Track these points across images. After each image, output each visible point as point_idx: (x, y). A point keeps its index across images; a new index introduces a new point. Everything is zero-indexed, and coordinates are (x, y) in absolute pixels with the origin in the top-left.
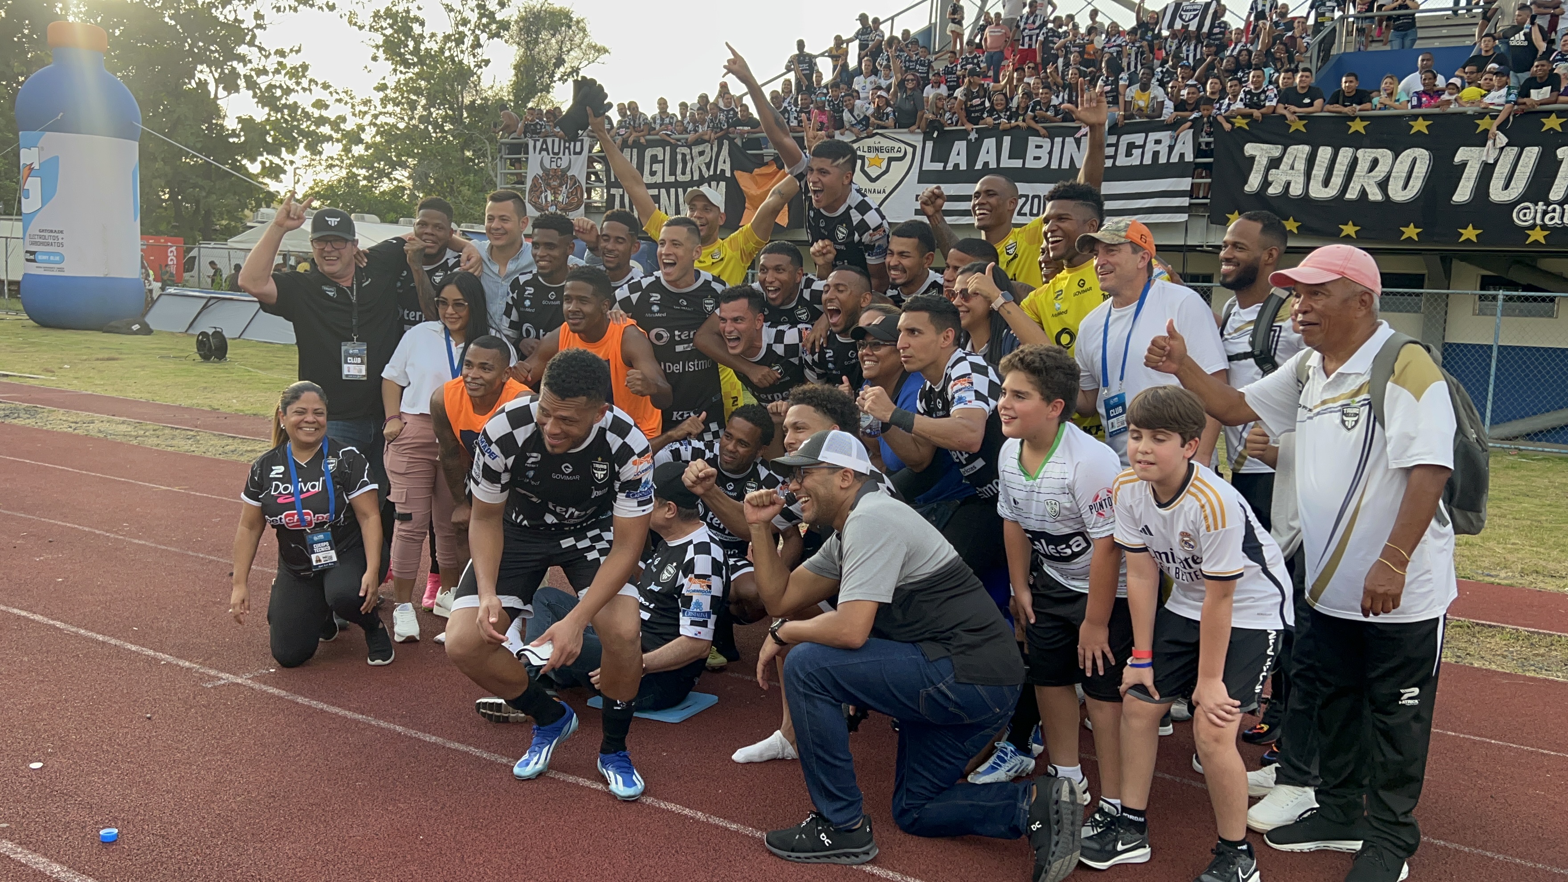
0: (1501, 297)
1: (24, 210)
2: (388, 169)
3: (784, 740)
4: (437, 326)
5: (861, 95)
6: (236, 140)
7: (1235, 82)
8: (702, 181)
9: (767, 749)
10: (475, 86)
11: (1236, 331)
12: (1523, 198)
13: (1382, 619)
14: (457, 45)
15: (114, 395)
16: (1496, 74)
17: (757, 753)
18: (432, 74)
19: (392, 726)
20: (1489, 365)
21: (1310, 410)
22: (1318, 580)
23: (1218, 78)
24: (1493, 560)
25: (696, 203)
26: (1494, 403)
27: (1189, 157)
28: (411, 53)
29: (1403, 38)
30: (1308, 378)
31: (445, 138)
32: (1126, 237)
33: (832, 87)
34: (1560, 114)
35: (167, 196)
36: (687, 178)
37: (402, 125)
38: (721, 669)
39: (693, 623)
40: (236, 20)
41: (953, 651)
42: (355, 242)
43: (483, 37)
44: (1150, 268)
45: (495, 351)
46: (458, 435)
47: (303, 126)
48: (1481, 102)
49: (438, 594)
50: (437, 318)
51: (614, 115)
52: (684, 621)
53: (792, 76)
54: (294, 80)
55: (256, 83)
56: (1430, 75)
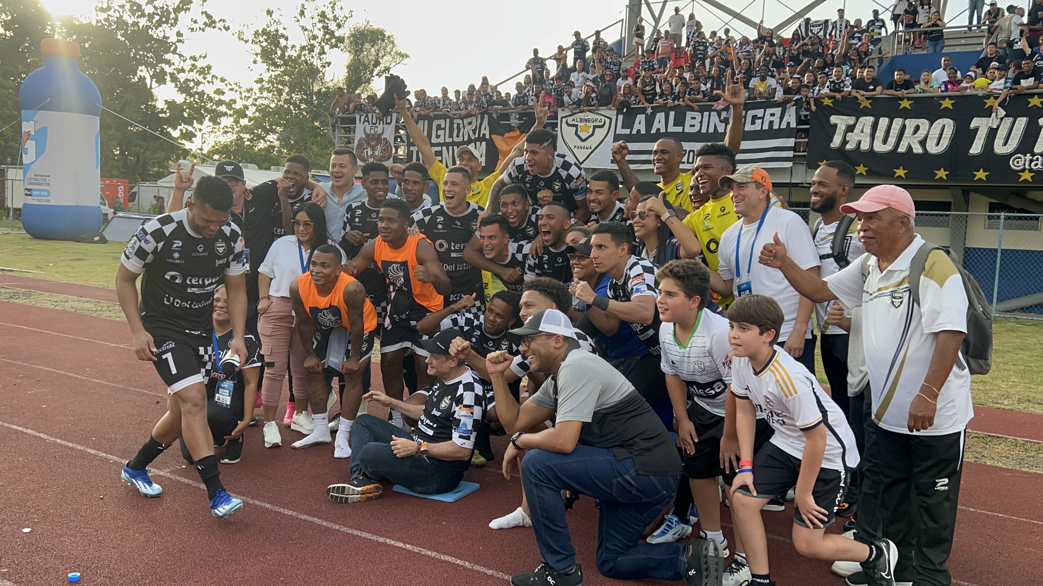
0: (1002, 217)
1: (24, 162)
2: (263, 134)
3: (524, 513)
4: (292, 239)
5: (576, 85)
6: (164, 115)
7: (823, 75)
8: (470, 141)
9: (513, 520)
10: (321, 80)
11: (822, 240)
12: (1016, 151)
13: (922, 433)
14: (309, 53)
15: (82, 283)
16: (997, 69)
17: (506, 522)
18: (293, 72)
19: (262, 504)
20: (995, 262)
21: (871, 294)
22: (880, 407)
23: (812, 72)
24: (999, 393)
25: (464, 156)
26: (999, 287)
27: (793, 125)
28: (279, 58)
29: (935, 46)
30: (869, 273)
31: (301, 113)
32: (752, 178)
33: (556, 79)
34: (1040, 95)
35: (118, 152)
36: (460, 139)
37: (273, 105)
38: (480, 466)
39: (460, 437)
40: (164, 37)
41: (635, 454)
42: (244, 183)
43: (327, 47)
44: (768, 199)
45: (331, 255)
46: (308, 310)
47: (208, 106)
48: (987, 87)
49: (294, 415)
50: (294, 234)
51: (412, 98)
52: (455, 435)
53: (530, 72)
54: (202, 76)
55: (177, 78)
56: (953, 71)
